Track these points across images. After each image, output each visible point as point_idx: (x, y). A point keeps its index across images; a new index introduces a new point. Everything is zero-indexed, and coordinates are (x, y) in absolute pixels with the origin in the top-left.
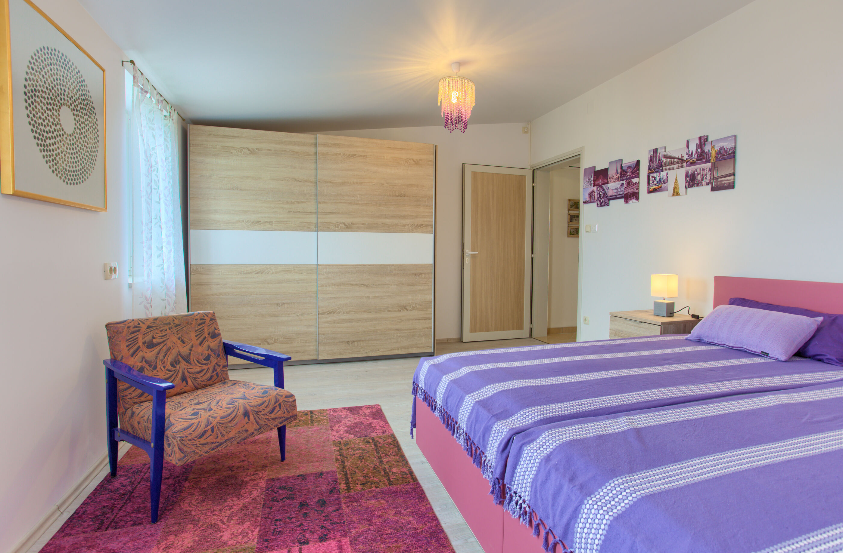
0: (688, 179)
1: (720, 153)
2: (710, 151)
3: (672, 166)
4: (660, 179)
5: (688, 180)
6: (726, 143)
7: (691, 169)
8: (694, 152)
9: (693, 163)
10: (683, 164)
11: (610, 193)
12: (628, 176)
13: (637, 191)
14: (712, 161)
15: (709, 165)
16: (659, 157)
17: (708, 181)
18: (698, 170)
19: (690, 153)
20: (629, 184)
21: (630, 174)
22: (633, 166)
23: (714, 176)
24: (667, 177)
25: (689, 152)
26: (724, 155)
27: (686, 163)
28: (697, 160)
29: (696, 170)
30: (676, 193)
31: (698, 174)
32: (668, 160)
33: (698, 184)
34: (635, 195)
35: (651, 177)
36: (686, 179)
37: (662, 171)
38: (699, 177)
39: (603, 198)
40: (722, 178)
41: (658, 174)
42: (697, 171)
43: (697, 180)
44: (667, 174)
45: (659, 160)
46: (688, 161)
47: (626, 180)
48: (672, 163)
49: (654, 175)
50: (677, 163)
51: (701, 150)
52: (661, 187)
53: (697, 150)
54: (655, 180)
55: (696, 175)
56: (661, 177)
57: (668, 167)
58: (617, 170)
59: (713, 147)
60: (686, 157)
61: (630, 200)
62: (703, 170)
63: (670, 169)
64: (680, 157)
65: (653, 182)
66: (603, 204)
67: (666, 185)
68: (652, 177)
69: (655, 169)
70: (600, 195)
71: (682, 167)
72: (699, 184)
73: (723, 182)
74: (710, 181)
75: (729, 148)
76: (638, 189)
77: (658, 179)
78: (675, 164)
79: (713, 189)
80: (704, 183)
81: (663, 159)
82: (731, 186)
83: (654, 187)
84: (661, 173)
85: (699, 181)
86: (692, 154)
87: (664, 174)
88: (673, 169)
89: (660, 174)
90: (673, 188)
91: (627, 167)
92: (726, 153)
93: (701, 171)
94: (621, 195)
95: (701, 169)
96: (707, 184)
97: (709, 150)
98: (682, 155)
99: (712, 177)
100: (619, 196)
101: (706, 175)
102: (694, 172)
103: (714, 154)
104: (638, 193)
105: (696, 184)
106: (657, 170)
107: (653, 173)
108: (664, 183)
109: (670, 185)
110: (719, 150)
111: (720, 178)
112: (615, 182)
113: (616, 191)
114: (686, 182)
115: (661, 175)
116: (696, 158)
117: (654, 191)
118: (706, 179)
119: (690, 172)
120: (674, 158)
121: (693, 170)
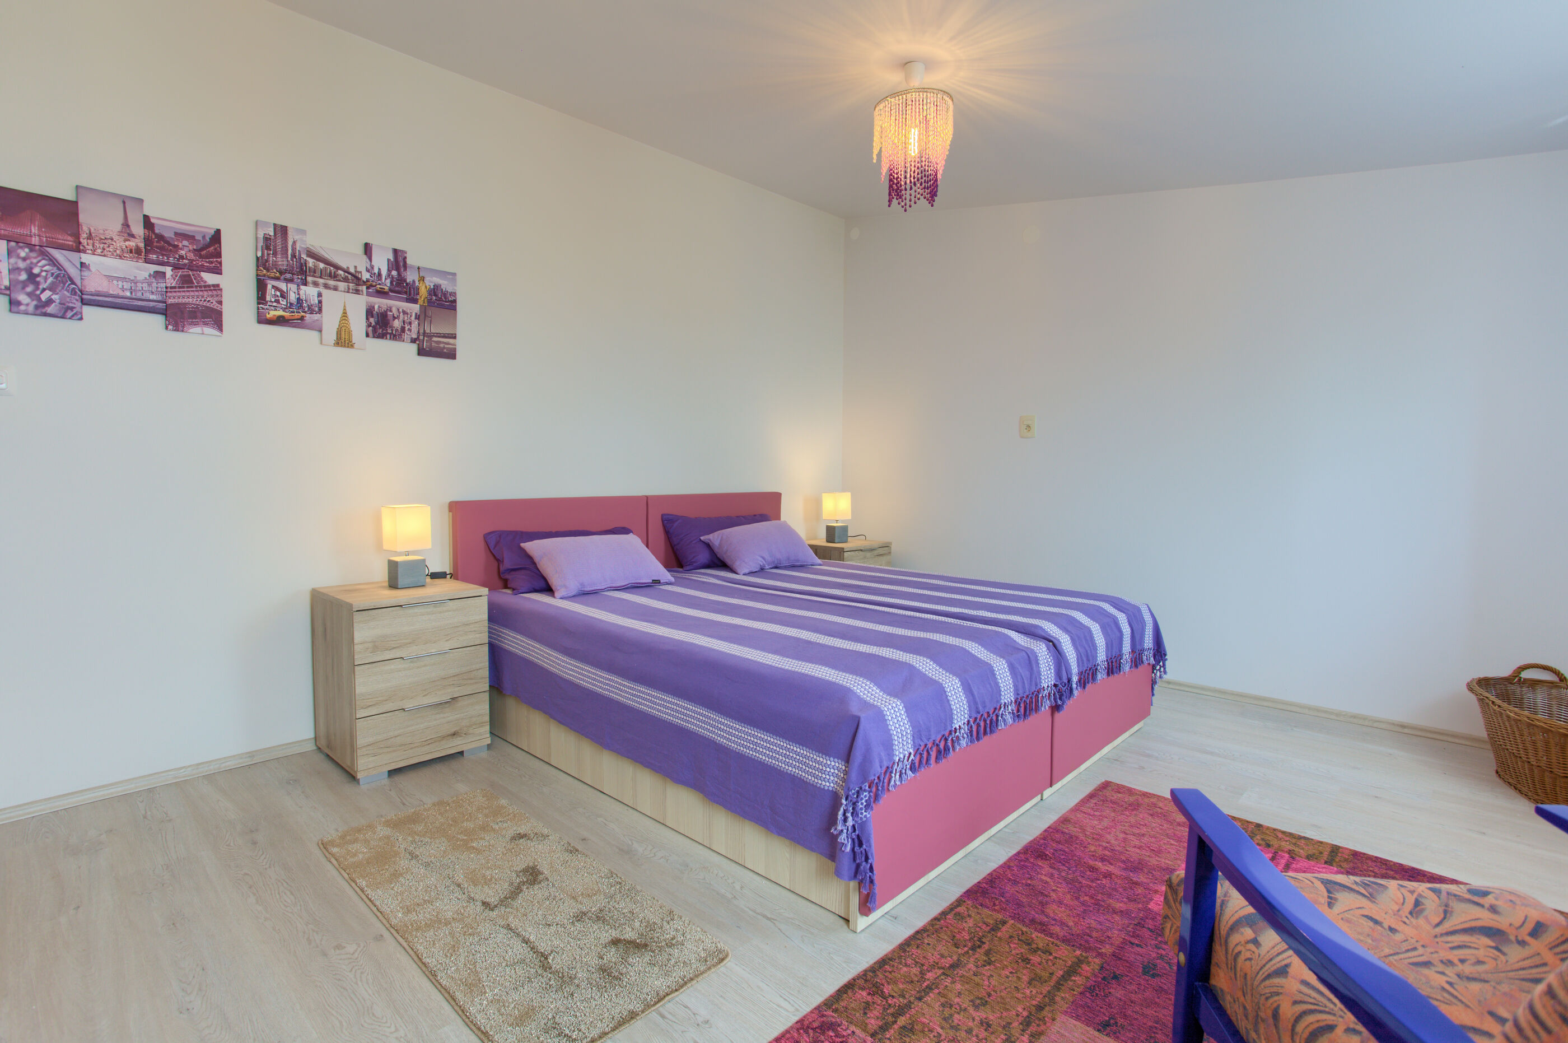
0: (372, 320)
1: (436, 295)
2: (417, 284)
3: (332, 283)
4: (299, 299)
5: (373, 324)
6: (446, 282)
7: (380, 303)
8: (384, 273)
9: (381, 293)
10: (360, 288)
11: (93, 284)
12: (182, 257)
13: (215, 305)
14: (421, 302)
15: (415, 308)
16: (294, 249)
17: (415, 336)
18: (394, 310)
19: (376, 271)
20: (186, 282)
21: (191, 256)
22: (199, 237)
23: (424, 331)
24: (320, 302)
25: (372, 267)
26: (440, 299)
27: (368, 288)
28: (391, 290)
29: (391, 308)
30: (344, 340)
31: (394, 318)
32: (322, 265)
33: (395, 336)
34: (214, 318)
35: (269, 287)
36: (367, 319)
37: (305, 284)
38: (397, 324)
39: (52, 288)
40: (439, 337)
41: (293, 287)
42: (391, 311)
43: (392, 327)
44: (320, 295)
45: (294, 256)
46: (371, 286)
47: (176, 267)
48: (334, 277)
49: (283, 286)
50: (345, 280)
51: (399, 274)
52: (302, 318)
53: (389, 271)
54: (283, 296)
55: (390, 318)
56: (302, 297)
57: (321, 281)
58: (126, 225)
59: (422, 279)
60: (366, 276)
61: (196, 324)
62: (404, 313)
63: (326, 286)
64: (352, 270)
65: (277, 301)
66: (50, 310)
67: (316, 317)
68: (273, 287)
69: (281, 273)
70: (32, 278)
71: (357, 292)
72: (397, 336)
73: (442, 345)
74: (418, 337)
75: (449, 291)
76: (220, 303)
77: (293, 297)
78: (340, 281)
79: (421, 352)
80: (406, 336)
81: (304, 256)
82: (451, 355)
83: (281, 313)
84: (302, 287)
85: (397, 330)
86: (380, 274)
87: (310, 292)
88: (336, 289)
89: (299, 289)
90: (336, 330)
91: (176, 234)
92: (445, 298)
93: (399, 313)
94: (152, 304)
95: (401, 310)
96: (413, 341)
97: (414, 281)
98: (356, 267)
99: (422, 331)
100: (140, 303)
101: (410, 323)
102: (386, 312)
103: (423, 292)
104: (220, 314)
105: (391, 334)
106: (288, 276)
107: (277, 279)
108: (311, 311)
109: (330, 320)
110: (432, 287)
111: (436, 336)
112: (120, 257)
113: (127, 286)
114: (369, 325)
115: (302, 292)
116: (389, 285)
117: (279, 321)
118: (410, 330)
119: (376, 307)
120: (337, 267)
121: (384, 308)
